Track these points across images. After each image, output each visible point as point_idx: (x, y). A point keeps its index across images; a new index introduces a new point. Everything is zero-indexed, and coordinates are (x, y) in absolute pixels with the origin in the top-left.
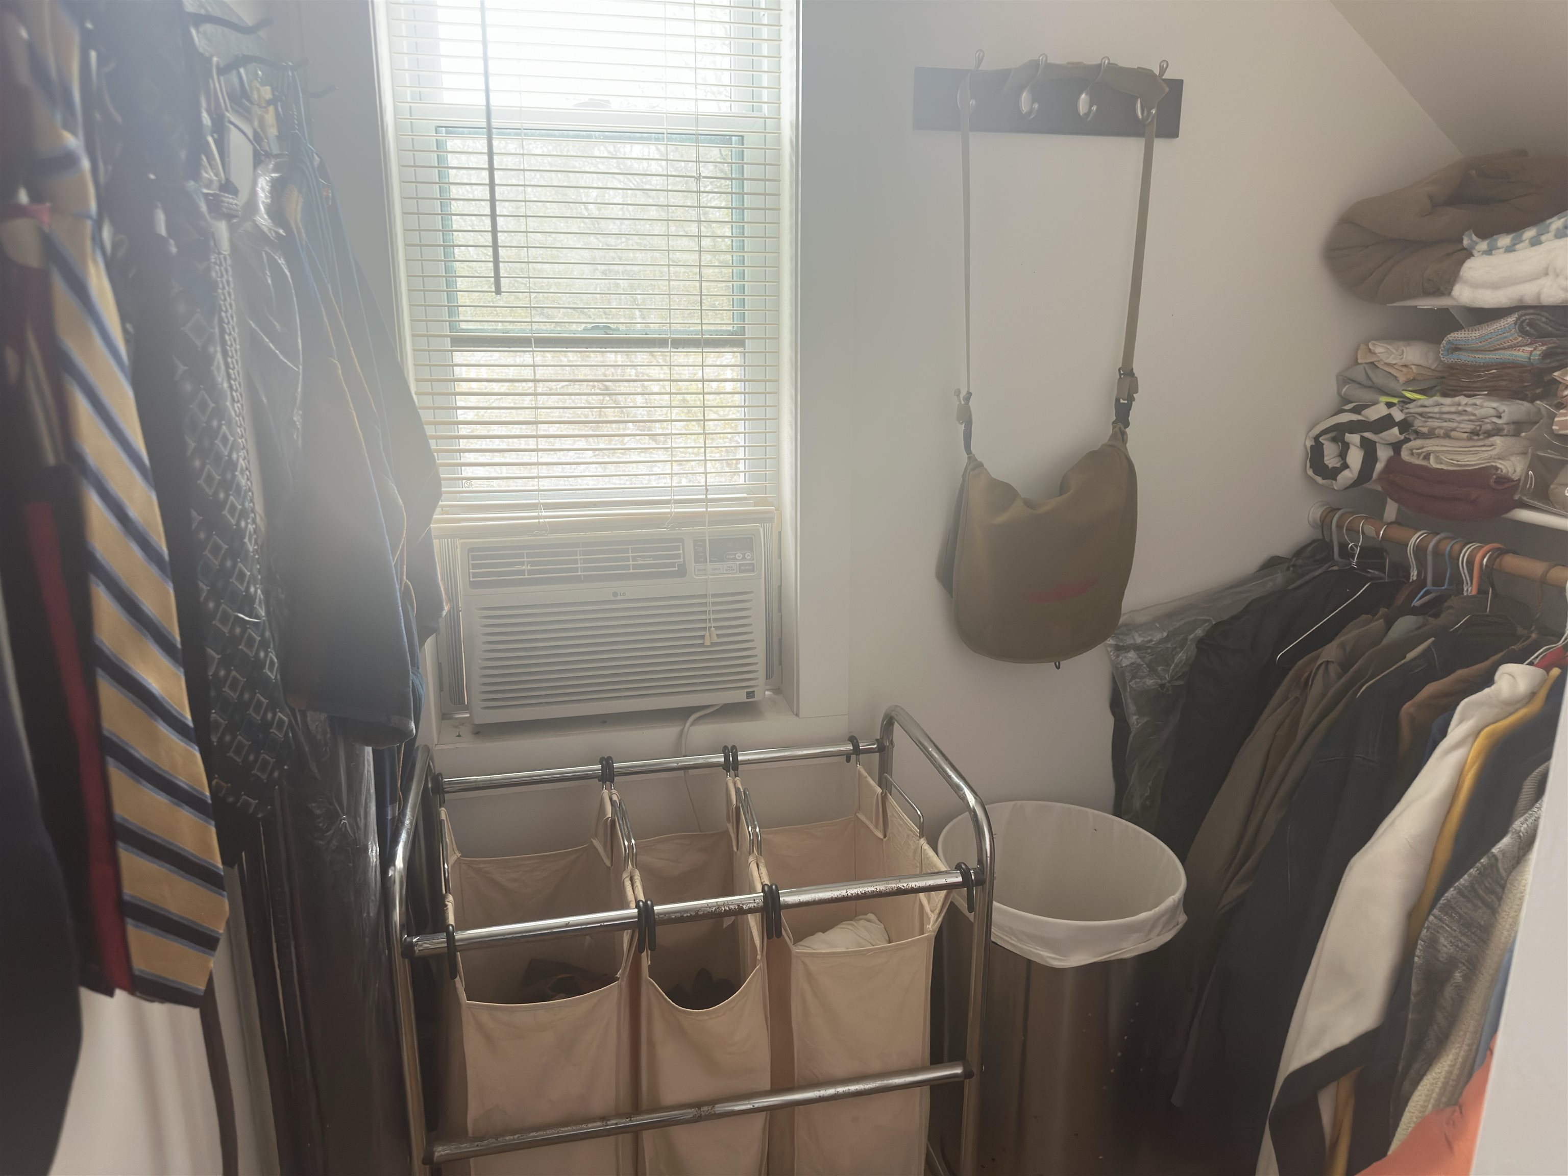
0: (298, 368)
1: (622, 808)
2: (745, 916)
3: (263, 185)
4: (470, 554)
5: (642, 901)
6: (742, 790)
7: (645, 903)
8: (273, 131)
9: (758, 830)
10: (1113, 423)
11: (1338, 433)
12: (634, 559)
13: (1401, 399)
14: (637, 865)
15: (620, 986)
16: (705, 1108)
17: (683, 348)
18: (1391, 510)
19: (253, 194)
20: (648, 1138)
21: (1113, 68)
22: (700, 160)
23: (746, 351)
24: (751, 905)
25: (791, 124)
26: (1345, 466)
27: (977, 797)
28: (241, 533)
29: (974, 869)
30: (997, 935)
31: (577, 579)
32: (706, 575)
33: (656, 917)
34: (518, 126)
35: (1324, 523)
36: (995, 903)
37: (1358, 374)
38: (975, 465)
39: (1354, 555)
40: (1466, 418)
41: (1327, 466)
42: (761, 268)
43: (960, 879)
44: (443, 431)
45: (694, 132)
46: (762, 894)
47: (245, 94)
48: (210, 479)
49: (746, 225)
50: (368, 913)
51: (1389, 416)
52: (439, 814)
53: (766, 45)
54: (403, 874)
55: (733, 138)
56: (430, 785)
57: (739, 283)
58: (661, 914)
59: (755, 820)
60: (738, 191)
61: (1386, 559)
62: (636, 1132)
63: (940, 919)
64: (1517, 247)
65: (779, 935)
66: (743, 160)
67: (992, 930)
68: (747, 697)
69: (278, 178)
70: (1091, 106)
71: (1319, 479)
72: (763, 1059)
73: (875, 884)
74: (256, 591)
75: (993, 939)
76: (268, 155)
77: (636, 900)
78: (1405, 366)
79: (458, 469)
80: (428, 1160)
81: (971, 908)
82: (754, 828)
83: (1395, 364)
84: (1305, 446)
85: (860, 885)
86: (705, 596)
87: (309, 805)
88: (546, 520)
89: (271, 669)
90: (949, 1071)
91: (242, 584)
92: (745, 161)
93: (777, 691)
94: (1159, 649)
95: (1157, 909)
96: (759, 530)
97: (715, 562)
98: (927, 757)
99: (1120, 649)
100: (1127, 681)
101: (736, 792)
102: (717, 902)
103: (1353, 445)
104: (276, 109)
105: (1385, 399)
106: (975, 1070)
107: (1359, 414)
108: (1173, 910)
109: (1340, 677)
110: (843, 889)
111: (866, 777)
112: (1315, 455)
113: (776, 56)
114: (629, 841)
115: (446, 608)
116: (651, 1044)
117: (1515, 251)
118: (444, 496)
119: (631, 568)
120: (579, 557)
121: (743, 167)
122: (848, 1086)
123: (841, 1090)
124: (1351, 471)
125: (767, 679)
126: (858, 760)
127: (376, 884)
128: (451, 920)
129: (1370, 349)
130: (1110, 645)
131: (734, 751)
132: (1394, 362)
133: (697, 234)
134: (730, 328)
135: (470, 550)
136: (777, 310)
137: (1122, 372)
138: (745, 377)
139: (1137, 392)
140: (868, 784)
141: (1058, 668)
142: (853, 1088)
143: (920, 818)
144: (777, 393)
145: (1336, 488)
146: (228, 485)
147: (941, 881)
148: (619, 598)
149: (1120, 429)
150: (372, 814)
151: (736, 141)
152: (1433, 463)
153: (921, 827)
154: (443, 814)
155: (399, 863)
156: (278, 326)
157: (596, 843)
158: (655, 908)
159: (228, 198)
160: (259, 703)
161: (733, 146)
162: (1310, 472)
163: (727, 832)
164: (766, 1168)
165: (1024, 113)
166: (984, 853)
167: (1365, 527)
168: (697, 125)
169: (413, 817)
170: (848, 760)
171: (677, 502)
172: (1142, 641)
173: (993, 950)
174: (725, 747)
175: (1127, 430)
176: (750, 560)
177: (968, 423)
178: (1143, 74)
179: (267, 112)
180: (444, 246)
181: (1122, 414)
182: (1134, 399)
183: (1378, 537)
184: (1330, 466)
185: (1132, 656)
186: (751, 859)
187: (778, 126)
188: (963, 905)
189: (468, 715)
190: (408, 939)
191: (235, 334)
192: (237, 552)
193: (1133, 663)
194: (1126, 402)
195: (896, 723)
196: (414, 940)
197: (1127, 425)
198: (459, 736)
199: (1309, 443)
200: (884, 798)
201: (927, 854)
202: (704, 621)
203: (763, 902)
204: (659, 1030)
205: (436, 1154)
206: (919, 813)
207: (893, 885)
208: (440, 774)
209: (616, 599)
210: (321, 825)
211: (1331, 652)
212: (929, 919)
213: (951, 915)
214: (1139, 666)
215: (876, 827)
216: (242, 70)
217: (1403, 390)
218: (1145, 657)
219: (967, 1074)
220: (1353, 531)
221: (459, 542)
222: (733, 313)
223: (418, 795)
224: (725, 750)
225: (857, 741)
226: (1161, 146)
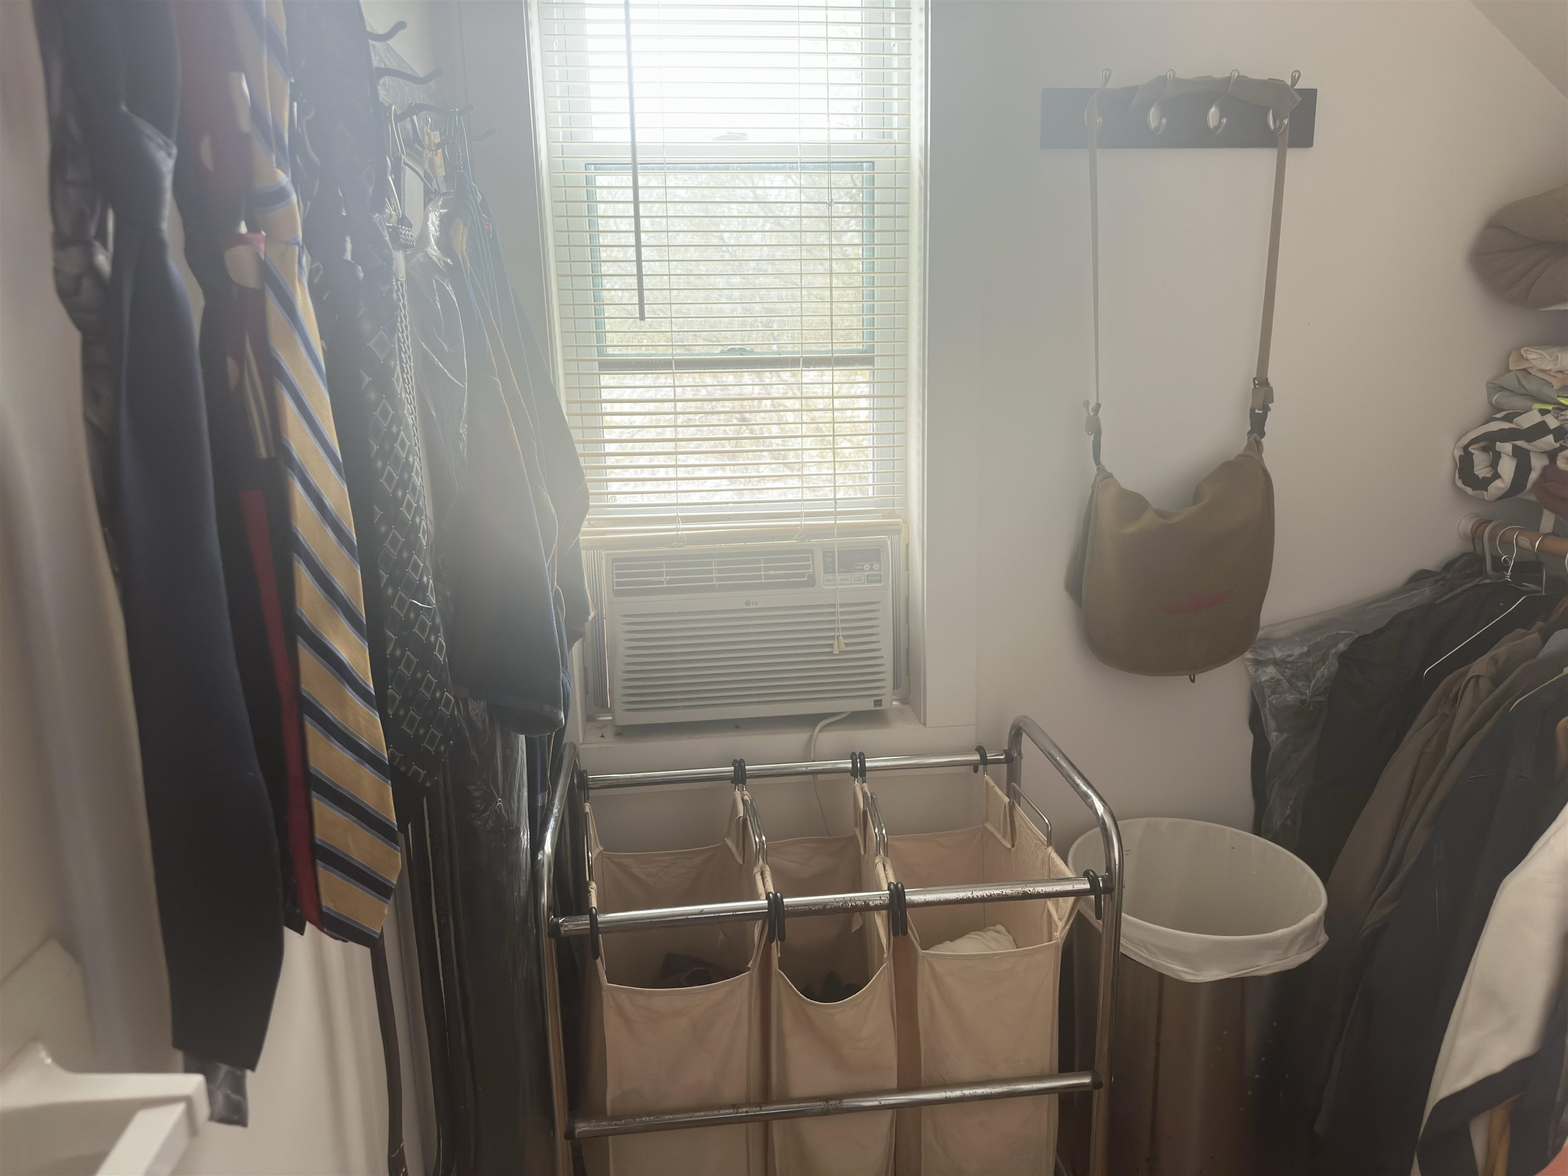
0: (464, 385)
1: (753, 807)
2: (871, 912)
3: (433, 220)
4: (614, 564)
5: (772, 893)
6: (869, 795)
7: (775, 895)
8: (441, 172)
9: (884, 832)
10: (1249, 433)
11: (1488, 442)
12: (766, 569)
13: (1556, 406)
14: (766, 861)
15: (751, 977)
16: (833, 1102)
17: (814, 367)
18: (1548, 521)
19: (425, 228)
20: (777, 1127)
21: (1242, 81)
22: (832, 186)
23: (875, 368)
24: (878, 902)
25: (920, 148)
26: (1496, 476)
27: (1106, 807)
28: (415, 528)
29: (1102, 877)
30: (1127, 947)
31: (712, 589)
32: (834, 585)
33: (786, 909)
34: (661, 160)
35: (1475, 536)
36: (1123, 914)
37: (1509, 381)
38: (1105, 476)
39: (1508, 567)
41: (1477, 476)
42: (890, 288)
43: (1087, 886)
44: (591, 449)
45: (826, 160)
46: (888, 892)
47: (417, 139)
48: (390, 479)
49: (876, 247)
50: (519, 892)
51: (1543, 424)
52: (584, 808)
53: (896, 73)
54: (551, 858)
55: (865, 164)
56: (576, 782)
57: (868, 303)
58: (791, 906)
59: (882, 822)
60: (868, 215)
61: (1541, 571)
62: (766, 1122)
63: (1068, 927)
65: (905, 933)
66: (873, 185)
67: (1121, 941)
68: (875, 705)
69: (446, 214)
70: (1221, 119)
71: (1469, 490)
72: (889, 1055)
73: (1001, 887)
74: (428, 581)
75: (1122, 950)
76: (437, 193)
77: (766, 892)
78: (1561, 372)
79: (603, 484)
80: (569, 1135)
81: (1099, 916)
82: (880, 830)
83: (1550, 370)
84: (1454, 458)
85: (986, 888)
86: (833, 606)
87: (469, 788)
88: (683, 532)
89: (440, 652)
90: (1078, 1079)
91: (416, 574)
92: (876, 186)
93: (905, 701)
94: (1300, 664)
95: (1294, 927)
96: (886, 541)
97: (844, 572)
98: (1055, 766)
99: (1259, 663)
100: (1267, 696)
101: (863, 796)
102: (844, 898)
103: (1505, 453)
104: (444, 151)
105: (1538, 406)
106: (1104, 1080)
107: (1511, 422)
108: (1314, 926)
109: (1491, 692)
110: (968, 891)
111: (993, 787)
112: (1465, 466)
113: (906, 84)
114: (760, 838)
115: (592, 614)
116: (781, 1036)
118: (590, 510)
119: (763, 578)
120: (713, 567)
121: (873, 191)
122: (974, 1089)
123: (967, 1092)
124: (1503, 480)
125: (894, 689)
126: (985, 770)
127: (526, 867)
128: (594, 903)
129: (1523, 356)
130: (1248, 660)
131: (862, 757)
132: (1548, 368)
133: (828, 258)
134: (860, 347)
135: (614, 560)
136: (906, 328)
137: (1257, 382)
138: (874, 393)
139: (1272, 401)
140: (997, 794)
141: (1193, 681)
142: (980, 1091)
143: (1048, 827)
144: (905, 408)
145: (1486, 498)
146: (405, 484)
147: (1069, 887)
148: (751, 607)
149: (1255, 439)
150: (524, 799)
151: (867, 167)
153: (1049, 836)
154: (588, 808)
155: (548, 848)
156: (446, 347)
157: (729, 842)
158: (785, 900)
159: (404, 230)
160: (430, 682)
161: (865, 172)
162: (1459, 483)
163: (854, 837)
164: (894, 1170)
165: (1152, 128)
166: (1113, 861)
167: (1520, 538)
168: (829, 153)
169: (561, 806)
170: (976, 770)
171: (808, 515)
172: (1281, 656)
173: (1122, 961)
174: (854, 754)
175: (1263, 440)
176: (876, 571)
177: (1098, 434)
178: (1275, 85)
179: (436, 155)
180: (593, 276)
181: (1258, 424)
182: (1269, 409)
183: (1533, 548)
184: (1481, 476)
185: (1271, 671)
186: (877, 860)
187: (908, 151)
188: (1091, 915)
189: (611, 718)
190: (555, 920)
191: (410, 353)
192: (412, 545)
193: (1272, 678)
194: (1261, 412)
195: (1024, 733)
196: (560, 921)
197: (1263, 434)
198: (602, 736)
199: (1458, 453)
200: (1012, 807)
201: (1055, 862)
202: (833, 629)
203: (890, 900)
204: (789, 1023)
205: (578, 1131)
206: (1047, 821)
207: (1019, 889)
208: (585, 771)
209: (748, 607)
210: (478, 806)
211: (1481, 666)
212: (1057, 926)
213: (1079, 924)
214: (1278, 681)
215: (1004, 837)
216: (415, 118)
217: (1558, 396)
218: (1284, 672)
219: (1096, 1084)
220: (1507, 544)
221: (603, 553)
222: (863, 332)
223: (566, 786)
224: (853, 757)
225: (985, 751)
226: (1293, 156)
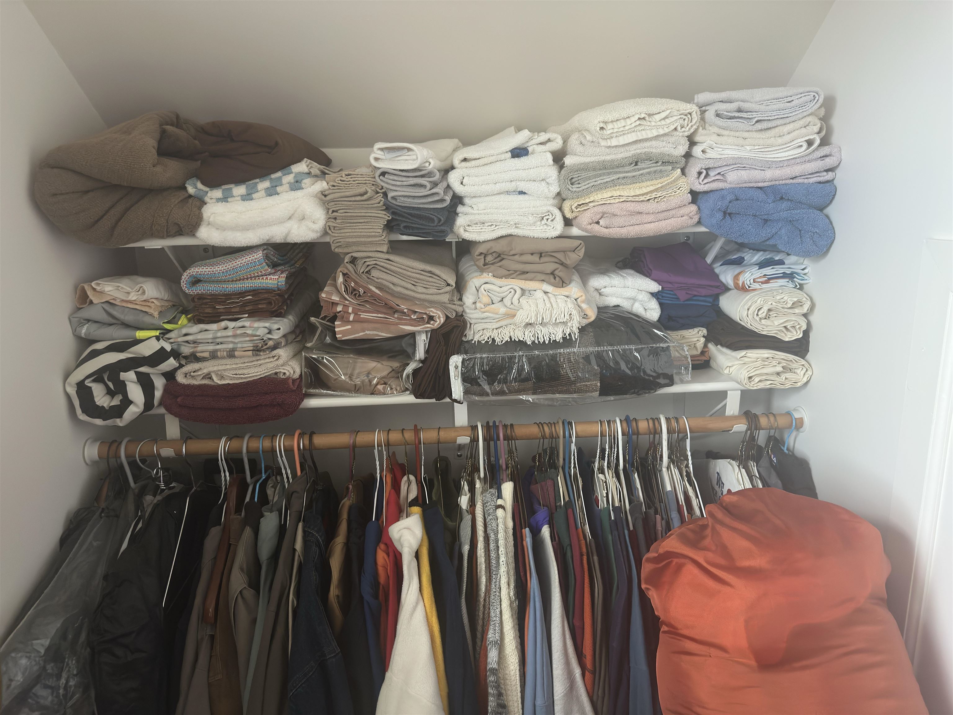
11: (107, 375)
13: (162, 331)
18: (173, 428)
26: (129, 402)
37: (97, 313)
39: (159, 478)
40: (248, 339)
41: (104, 408)
64: (254, 196)
71: (95, 421)
78: (148, 301)
83: (137, 300)
103: (130, 381)
105: (143, 333)
107: (127, 352)
112: (84, 399)
117: (252, 199)
124: (136, 405)
129: (97, 289)
145: (119, 424)
152: (217, 381)
162: (81, 416)
167: (161, 449)
184: (108, 407)
199: (72, 390)
217: (163, 323)
220: (148, 457)
